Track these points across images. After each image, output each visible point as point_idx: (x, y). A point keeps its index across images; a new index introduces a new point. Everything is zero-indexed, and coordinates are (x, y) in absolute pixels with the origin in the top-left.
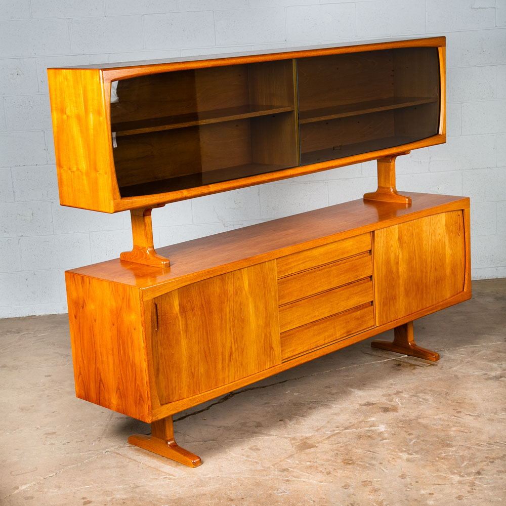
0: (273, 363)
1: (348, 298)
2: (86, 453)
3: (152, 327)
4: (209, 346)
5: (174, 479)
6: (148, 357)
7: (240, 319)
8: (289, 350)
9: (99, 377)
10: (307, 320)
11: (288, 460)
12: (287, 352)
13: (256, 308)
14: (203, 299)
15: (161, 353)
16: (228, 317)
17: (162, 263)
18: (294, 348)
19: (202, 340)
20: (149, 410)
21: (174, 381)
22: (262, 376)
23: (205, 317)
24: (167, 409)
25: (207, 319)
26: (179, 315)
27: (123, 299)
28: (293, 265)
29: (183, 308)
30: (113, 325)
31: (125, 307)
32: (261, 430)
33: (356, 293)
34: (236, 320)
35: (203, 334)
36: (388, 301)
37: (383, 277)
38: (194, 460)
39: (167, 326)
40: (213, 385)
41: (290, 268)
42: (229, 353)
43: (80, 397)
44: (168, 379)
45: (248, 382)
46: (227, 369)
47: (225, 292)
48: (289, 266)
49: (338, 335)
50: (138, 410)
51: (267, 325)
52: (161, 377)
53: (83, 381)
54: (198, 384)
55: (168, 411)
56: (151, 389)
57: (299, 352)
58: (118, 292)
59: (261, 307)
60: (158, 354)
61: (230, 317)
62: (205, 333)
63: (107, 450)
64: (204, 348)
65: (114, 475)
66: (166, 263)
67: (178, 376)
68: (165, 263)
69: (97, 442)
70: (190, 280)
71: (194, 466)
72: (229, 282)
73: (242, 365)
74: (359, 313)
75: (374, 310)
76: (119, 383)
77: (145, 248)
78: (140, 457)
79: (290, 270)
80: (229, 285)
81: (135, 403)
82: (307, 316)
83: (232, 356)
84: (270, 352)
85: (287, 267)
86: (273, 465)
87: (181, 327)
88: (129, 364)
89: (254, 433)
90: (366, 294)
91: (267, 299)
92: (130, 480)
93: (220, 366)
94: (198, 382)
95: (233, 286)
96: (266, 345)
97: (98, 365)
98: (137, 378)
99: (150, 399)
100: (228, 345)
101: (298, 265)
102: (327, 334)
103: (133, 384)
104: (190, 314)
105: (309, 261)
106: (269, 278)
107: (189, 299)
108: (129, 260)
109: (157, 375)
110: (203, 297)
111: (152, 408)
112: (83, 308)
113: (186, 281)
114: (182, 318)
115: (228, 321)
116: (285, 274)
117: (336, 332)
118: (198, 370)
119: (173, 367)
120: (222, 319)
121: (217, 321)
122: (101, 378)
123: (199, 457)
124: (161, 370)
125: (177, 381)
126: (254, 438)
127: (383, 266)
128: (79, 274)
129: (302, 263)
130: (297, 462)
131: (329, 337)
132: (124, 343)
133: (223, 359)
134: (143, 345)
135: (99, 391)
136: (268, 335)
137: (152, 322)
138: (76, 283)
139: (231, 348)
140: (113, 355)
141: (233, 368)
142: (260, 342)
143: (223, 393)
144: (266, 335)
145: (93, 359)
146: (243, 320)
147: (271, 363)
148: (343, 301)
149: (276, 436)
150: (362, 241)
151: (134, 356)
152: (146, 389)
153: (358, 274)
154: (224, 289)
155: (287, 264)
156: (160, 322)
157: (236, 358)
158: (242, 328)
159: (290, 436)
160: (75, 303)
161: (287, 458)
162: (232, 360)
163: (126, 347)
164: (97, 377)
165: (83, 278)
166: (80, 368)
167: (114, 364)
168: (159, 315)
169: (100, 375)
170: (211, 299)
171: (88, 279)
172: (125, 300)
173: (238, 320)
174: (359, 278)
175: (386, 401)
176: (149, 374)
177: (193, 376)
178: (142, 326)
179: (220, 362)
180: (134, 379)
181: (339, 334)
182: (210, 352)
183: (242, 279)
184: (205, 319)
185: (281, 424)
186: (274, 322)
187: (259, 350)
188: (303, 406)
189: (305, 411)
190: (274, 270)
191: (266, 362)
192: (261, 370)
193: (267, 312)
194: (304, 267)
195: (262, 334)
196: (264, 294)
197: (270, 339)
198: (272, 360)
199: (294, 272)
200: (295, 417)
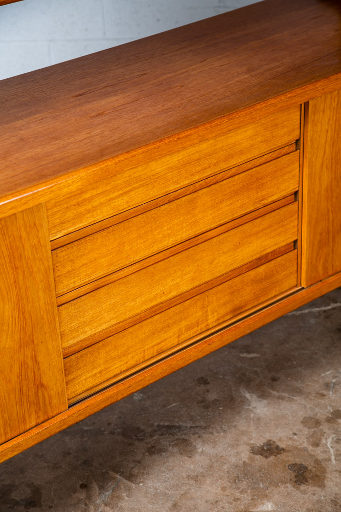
0: (45, 412)
1: (238, 246)
10: (138, 306)
18: (102, 367)
28: (96, 203)
33: (257, 233)
36: (331, 236)
37: (323, 192)
41: (89, 211)
48: (85, 207)
49: (210, 321)
51: (26, 343)
74: (262, 269)
75: (298, 258)
79: (89, 215)
82: (134, 299)
84: (36, 393)
85: (82, 209)
90: (282, 229)
91: (23, 290)
96: (24, 383)
101: (111, 199)
102: (184, 324)
105: (139, 187)
106: (27, 245)
117: (207, 316)
127: (324, 169)
129: (122, 195)
131: (189, 328)
136: (30, 362)
142: (9, 381)
144: (23, 365)
147: (41, 414)
148: (224, 253)
150: (277, 125)
153: (264, 193)
155: (79, 204)
174: (266, 202)
175: (305, 445)
181: (215, 318)
185: (80, 501)
186: (46, 333)
187: (7, 398)
188: (139, 440)
189: (138, 457)
190: (41, 226)
191: (27, 416)
192: (14, 434)
193: (24, 318)
194: (128, 202)
195: (11, 365)
196: (15, 282)
197: (36, 370)
198: (42, 409)
199: (100, 218)
200: (114, 478)
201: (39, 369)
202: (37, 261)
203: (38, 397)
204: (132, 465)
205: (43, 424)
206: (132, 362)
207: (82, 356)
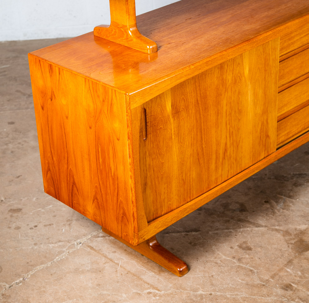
0: (268, 152)
2: (56, 245)
3: (140, 136)
4: (202, 147)
5: (160, 296)
6: (134, 174)
7: (237, 110)
8: (283, 134)
9: (72, 180)
11: (288, 270)
12: (282, 137)
13: (255, 95)
14: (199, 95)
15: (150, 165)
16: (224, 110)
17: (148, 47)
19: (195, 142)
20: (134, 232)
21: (163, 193)
22: (257, 170)
23: (200, 115)
24: (156, 227)
25: (202, 116)
26: (171, 117)
27: (103, 101)
28: (295, 39)
29: (176, 108)
30: (90, 128)
31: (106, 111)
32: (247, 217)
34: (233, 113)
35: (197, 135)
38: (180, 268)
39: (157, 133)
40: (205, 188)
41: (293, 43)
42: (224, 150)
43: (49, 193)
44: (156, 192)
45: (242, 179)
46: (220, 169)
47: (223, 82)
48: (291, 41)
50: (120, 228)
51: (265, 112)
52: (148, 191)
53: (52, 178)
54: (189, 191)
55: (156, 229)
56: (137, 209)
57: (294, 133)
58: (96, 92)
59: (260, 93)
60: (146, 166)
61: (226, 111)
62: (199, 134)
63: (79, 241)
64: (197, 150)
65: (90, 285)
66: (153, 48)
67: (168, 186)
68: (151, 47)
69: (67, 227)
70: (186, 76)
71: (181, 275)
72: (228, 71)
73: (236, 160)
76: (96, 193)
77: (126, 26)
78: (116, 254)
79: (292, 46)
80: (228, 73)
81: (117, 219)
82: (304, 94)
83: (227, 152)
84: (266, 140)
85: (290, 42)
86: (272, 277)
87: (173, 131)
88: (110, 175)
89: (240, 220)
91: (267, 83)
92: (109, 295)
93: (213, 166)
94: (189, 188)
95: (233, 73)
96: (262, 133)
97: (70, 167)
98: (120, 193)
99: (136, 220)
100: (223, 141)
101: (301, 38)
103: (115, 199)
104: (184, 114)
106: (271, 59)
107: (183, 96)
108: (105, 37)
109: (144, 190)
110: (198, 92)
111: (139, 229)
112: (52, 100)
113: (181, 78)
114: (174, 120)
115: (224, 114)
116: (287, 50)
118: (190, 175)
119: (162, 178)
120: (218, 113)
121: (212, 117)
122: (74, 180)
123: (185, 264)
124: (149, 183)
125: (166, 192)
126: (241, 230)
128: (46, 60)
129: (305, 36)
130: (299, 273)
132: (103, 151)
133: (217, 158)
134: (129, 161)
135: (72, 194)
136: (265, 123)
137: (141, 131)
138: (43, 69)
139: (226, 144)
140: (90, 160)
141: (226, 166)
142: (257, 132)
143: (215, 196)
144: (263, 123)
145: (64, 158)
146: (240, 112)
147: (266, 152)
149: (266, 226)
151: (116, 169)
152: (131, 209)
154: (223, 79)
155: (289, 39)
156: (149, 129)
157: (230, 154)
158: (239, 120)
159: (281, 228)
160: (42, 92)
161: (286, 265)
162: (226, 158)
163: (107, 157)
164: (70, 179)
165: (50, 66)
166: (48, 163)
167: (90, 170)
168: (148, 121)
169: (73, 178)
170: (208, 93)
171: (57, 69)
172: (106, 103)
173: (235, 112)
176: (136, 193)
177: (184, 183)
178: (129, 138)
179: (214, 161)
180: (116, 194)
182: (203, 154)
183: (243, 64)
184: (200, 117)
185: (268, 208)
186: (272, 107)
187: (255, 141)
188: (286, 181)
189: (290, 188)
190: (277, 49)
191: (261, 152)
192: (255, 162)
193: (266, 98)
194: (307, 40)
195: (258, 123)
196: (265, 78)
197: (267, 127)
198: (267, 149)
199: (296, 47)
200: (281, 198)
201: (268, 127)
202: (274, 67)
203: (266, 142)
204: (288, 192)
205: (267, 157)
206: (300, 129)
207: (282, 123)
